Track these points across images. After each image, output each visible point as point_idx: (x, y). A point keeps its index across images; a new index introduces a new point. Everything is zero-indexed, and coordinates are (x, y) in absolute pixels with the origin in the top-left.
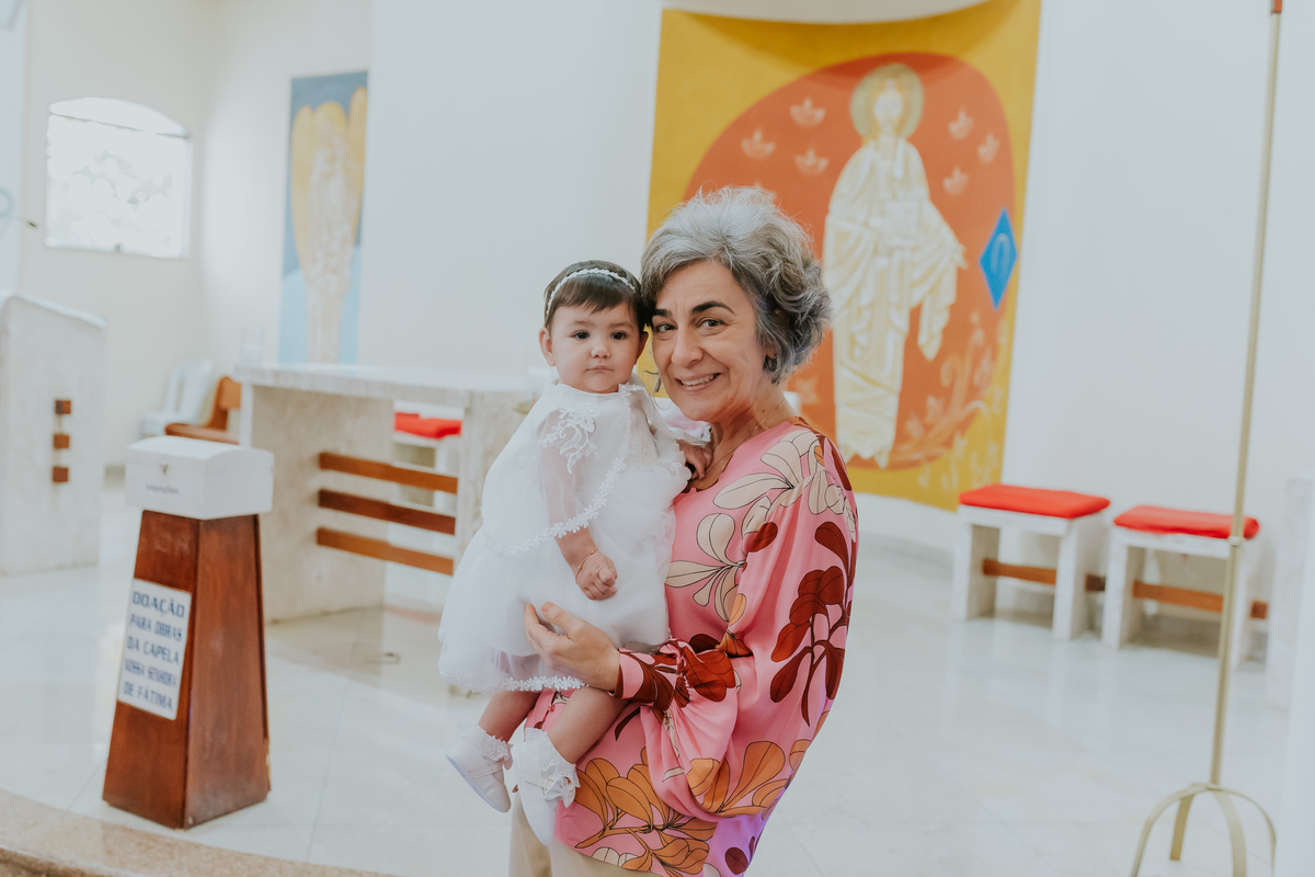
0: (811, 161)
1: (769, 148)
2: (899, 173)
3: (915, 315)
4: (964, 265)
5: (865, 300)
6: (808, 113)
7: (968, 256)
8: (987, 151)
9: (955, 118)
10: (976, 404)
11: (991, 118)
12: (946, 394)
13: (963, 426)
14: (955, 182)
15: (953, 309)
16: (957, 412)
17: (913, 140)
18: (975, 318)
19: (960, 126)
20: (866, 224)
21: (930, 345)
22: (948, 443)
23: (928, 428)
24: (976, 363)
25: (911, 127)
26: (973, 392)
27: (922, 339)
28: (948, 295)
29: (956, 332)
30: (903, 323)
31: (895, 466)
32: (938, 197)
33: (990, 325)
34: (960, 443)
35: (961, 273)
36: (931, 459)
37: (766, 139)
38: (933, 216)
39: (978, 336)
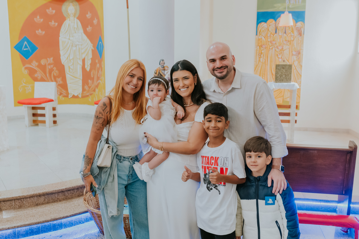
0: (53, 23)
1: (42, 20)
2: (76, 26)
3: (84, 61)
4: (93, 49)
5: (71, 58)
6: (51, 11)
7: (94, 46)
8: (95, 22)
9: (88, 14)
10: (99, 81)
11: (95, 14)
12: (93, 79)
13: (97, 86)
14: (89, 29)
15: (92, 59)
16: (95, 83)
17: (78, 18)
18: (97, 61)
19: (89, 15)
20: (69, 39)
21: (88, 68)
22: (94, 91)
23: (89, 87)
24: (98, 72)
25: (77, 15)
26: (98, 78)
27: (86, 67)
28: (90, 56)
29: (93, 65)
30: (81, 63)
31: (83, 97)
32: (85, 32)
33: (100, 62)
34: (97, 90)
35: (92, 50)
36: (91, 94)
37: (41, 18)
38: (85, 37)
39: (98, 65)
